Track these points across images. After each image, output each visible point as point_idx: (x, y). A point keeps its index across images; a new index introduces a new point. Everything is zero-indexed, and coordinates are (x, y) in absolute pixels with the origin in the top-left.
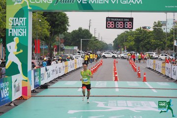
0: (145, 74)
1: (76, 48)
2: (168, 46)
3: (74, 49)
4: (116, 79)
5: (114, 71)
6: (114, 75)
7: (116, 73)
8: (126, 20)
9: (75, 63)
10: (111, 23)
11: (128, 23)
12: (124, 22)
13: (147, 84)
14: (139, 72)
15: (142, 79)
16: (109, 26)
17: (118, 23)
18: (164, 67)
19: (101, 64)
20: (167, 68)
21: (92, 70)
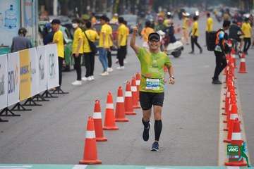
5: (228, 113)
6: (223, 135)
9: (24, 70)
21: (111, 106)
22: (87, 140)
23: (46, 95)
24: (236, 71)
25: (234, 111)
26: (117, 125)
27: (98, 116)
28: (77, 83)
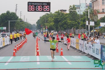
0: (62, 50)
1: (5, 28)
2: (82, 26)
3: (4, 29)
4: (38, 54)
6: (36, 51)
7: (37, 49)
8: (44, 4)
9: (4, 41)
10: (32, 7)
11: (46, 7)
12: (43, 6)
13: (64, 58)
14: (57, 48)
15: (60, 53)
16: (30, 9)
17: (38, 7)
18: (77, 43)
19: (26, 41)
20: (80, 44)
21: (18, 47)
22: (14, 52)
23: (7, 45)
24: (38, 40)
25: (38, 47)
26: (19, 50)
27: (15, 48)
28: (15, 42)
